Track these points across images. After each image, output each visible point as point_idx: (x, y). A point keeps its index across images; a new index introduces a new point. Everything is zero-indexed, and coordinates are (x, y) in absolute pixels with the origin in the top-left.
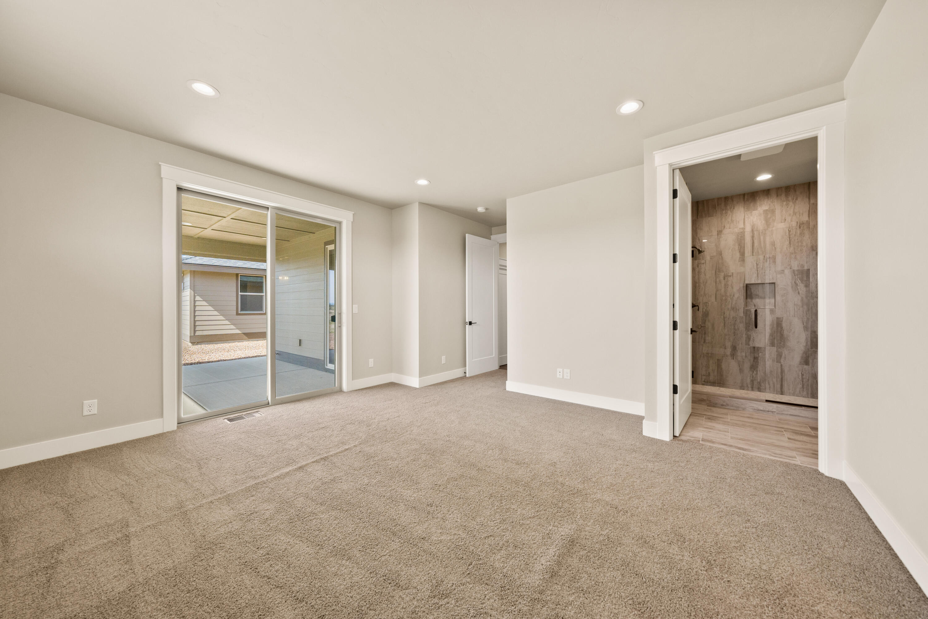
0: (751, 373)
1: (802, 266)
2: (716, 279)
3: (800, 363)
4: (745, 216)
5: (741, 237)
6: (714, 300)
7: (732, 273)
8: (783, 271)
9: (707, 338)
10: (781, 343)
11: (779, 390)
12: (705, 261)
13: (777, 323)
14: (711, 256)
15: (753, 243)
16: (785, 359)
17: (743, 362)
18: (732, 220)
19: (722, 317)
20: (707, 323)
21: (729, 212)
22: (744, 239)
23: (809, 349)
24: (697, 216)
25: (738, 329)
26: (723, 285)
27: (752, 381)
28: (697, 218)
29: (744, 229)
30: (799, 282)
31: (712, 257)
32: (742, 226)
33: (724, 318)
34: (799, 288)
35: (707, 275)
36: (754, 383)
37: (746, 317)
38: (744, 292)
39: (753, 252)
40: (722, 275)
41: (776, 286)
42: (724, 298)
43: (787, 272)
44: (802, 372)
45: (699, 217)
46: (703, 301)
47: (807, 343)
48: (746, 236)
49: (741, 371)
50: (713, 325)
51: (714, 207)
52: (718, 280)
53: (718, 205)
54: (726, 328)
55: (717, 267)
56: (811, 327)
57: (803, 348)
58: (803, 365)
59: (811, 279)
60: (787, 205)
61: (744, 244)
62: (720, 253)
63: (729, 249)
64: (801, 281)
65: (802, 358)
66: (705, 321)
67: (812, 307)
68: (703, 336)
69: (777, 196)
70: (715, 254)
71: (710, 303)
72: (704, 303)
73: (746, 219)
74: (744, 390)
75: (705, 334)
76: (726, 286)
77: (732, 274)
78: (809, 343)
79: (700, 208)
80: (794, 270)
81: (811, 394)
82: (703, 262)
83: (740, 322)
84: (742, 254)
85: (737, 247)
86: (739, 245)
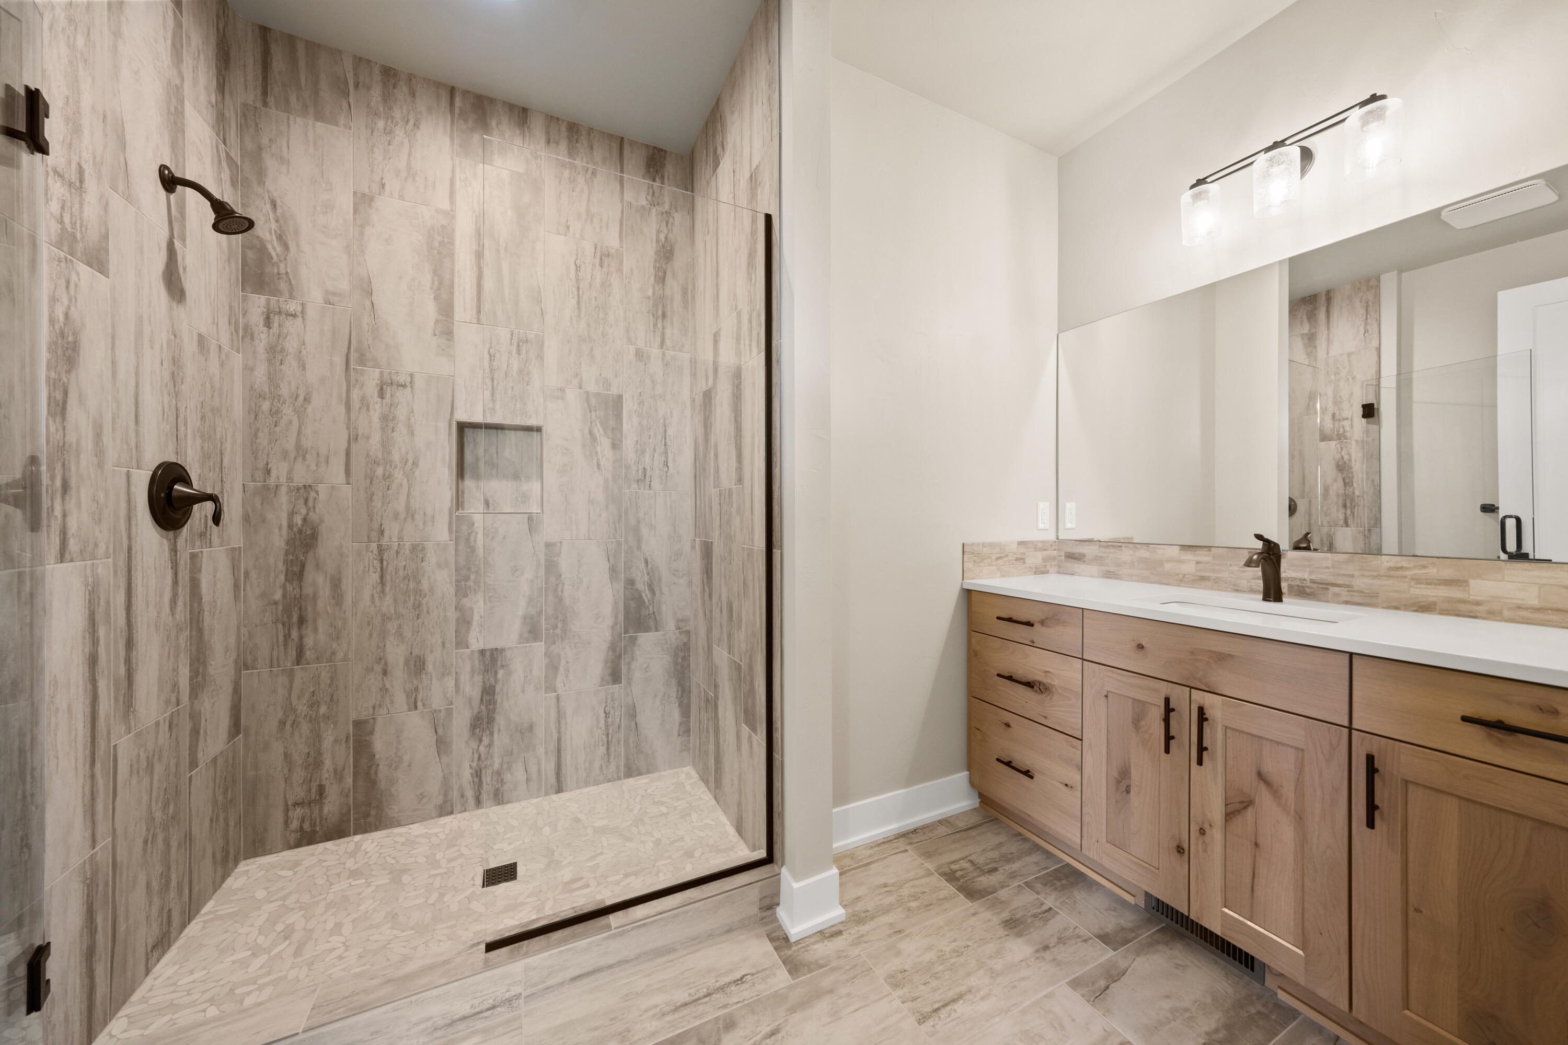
0: (474, 745)
1: (607, 383)
2: (348, 390)
3: (603, 682)
4: (453, 171)
5: (441, 243)
6: (342, 477)
7: (412, 375)
8: (562, 390)
9: (309, 642)
10: (556, 627)
11: (553, 780)
12: (303, 305)
13: (546, 560)
14: (327, 292)
15: (480, 277)
16: (567, 676)
17: (449, 712)
18: (409, 168)
19: (374, 546)
20: (310, 575)
21: (399, 132)
22: (452, 255)
23: (621, 634)
24: (265, 93)
25: (431, 589)
26: (375, 417)
27: (478, 774)
28: (265, 104)
29: (451, 215)
30: (598, 430)
31: (334, 294)
32: (445, 205)
33: (381, 550)
34: (599, 449)
35: (308, 366)
36: (484, 779)
37: (456, 544)
38: (450, 453)
39: (479, 312)
40: (372, 378)
41: (544, 439)
42: (380, 471)
43: (572, 395)
44: (606, 706)
45: (271, 100)
46: (290, 479)
47: (616, 618)
48: (457, 243)
49: (442, 745)
50: (336, 584)
51: (341, 89)
52: (355, 395)
53: (357, 86)
54: (387, 589)
55: (354, 342)
56: (625, 569)
57: (608, 635)
58: (608, 684)
59: (625, 426)
60: (572, 180)
61: (453, 274)
62: (366, 289)
63: (401, 278)
64: (604, 430)
65: (606, 662)
66: (303, 566)
67: (627, 509)
68: (295, 634)
69: (548, 142)
70: (344, 285)
71: (321, 488)
72: (298, 489)
73: (458, 184)
74: (452, 813)
75: (302, 621)
76: (387, 420)
77: (409, 379)
78: (621, 617)
79: (278, 63)
80: (587, 393)
81: (625, 766)
82: (293, 306)
83: (439, 566)
84: (446, 310)
85: (427, 279)
86: (435, 272)
